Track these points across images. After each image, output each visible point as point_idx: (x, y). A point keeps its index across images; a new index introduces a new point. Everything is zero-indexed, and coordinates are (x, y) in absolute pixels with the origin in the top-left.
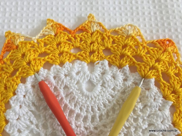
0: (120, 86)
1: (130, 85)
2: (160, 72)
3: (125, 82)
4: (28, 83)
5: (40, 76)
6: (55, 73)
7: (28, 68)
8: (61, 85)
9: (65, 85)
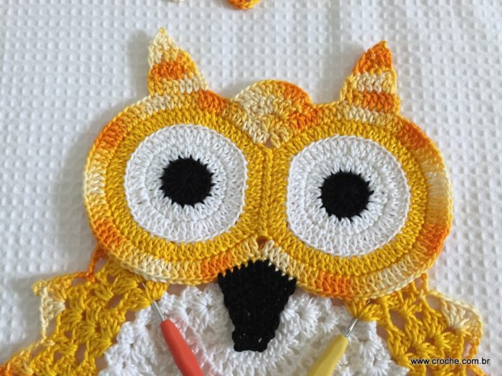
0: (311, 331)
1: (329, 331)
2: (387, 310)
3: (322, 323)
4: (139, 321)
5: (161, 308)
6: (189, 302)
7: (141, 294)
8: (199, 325)
9: (208, 325)
